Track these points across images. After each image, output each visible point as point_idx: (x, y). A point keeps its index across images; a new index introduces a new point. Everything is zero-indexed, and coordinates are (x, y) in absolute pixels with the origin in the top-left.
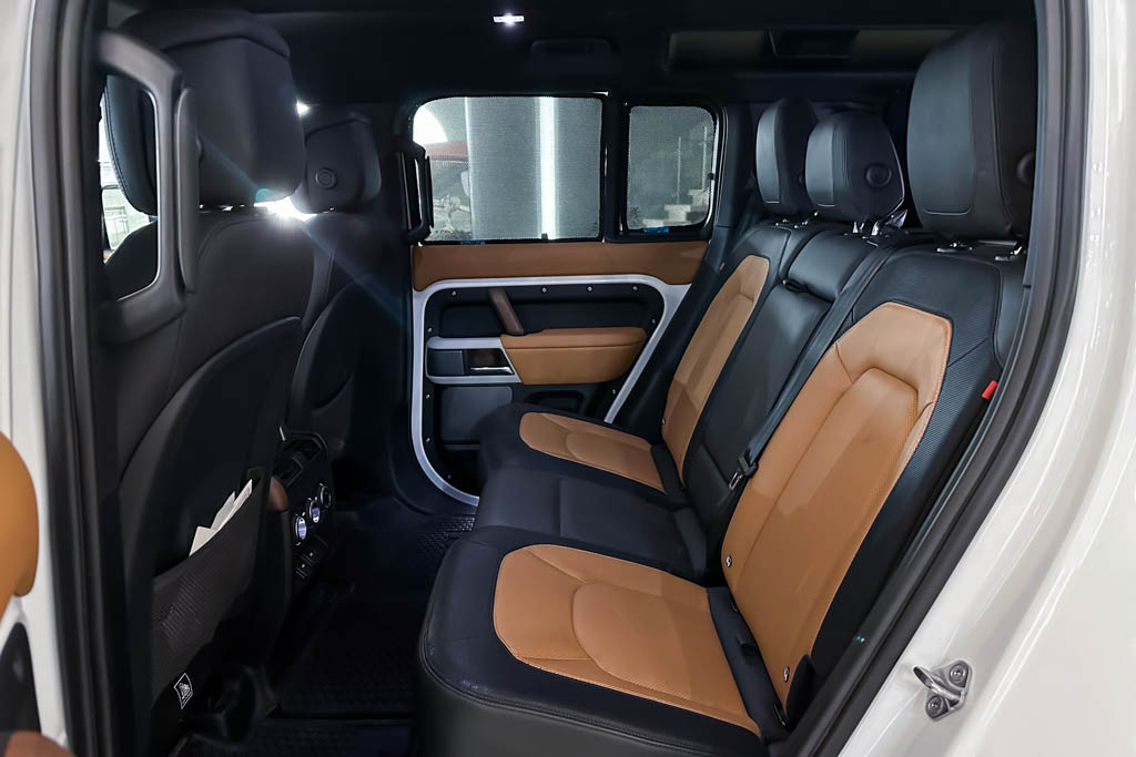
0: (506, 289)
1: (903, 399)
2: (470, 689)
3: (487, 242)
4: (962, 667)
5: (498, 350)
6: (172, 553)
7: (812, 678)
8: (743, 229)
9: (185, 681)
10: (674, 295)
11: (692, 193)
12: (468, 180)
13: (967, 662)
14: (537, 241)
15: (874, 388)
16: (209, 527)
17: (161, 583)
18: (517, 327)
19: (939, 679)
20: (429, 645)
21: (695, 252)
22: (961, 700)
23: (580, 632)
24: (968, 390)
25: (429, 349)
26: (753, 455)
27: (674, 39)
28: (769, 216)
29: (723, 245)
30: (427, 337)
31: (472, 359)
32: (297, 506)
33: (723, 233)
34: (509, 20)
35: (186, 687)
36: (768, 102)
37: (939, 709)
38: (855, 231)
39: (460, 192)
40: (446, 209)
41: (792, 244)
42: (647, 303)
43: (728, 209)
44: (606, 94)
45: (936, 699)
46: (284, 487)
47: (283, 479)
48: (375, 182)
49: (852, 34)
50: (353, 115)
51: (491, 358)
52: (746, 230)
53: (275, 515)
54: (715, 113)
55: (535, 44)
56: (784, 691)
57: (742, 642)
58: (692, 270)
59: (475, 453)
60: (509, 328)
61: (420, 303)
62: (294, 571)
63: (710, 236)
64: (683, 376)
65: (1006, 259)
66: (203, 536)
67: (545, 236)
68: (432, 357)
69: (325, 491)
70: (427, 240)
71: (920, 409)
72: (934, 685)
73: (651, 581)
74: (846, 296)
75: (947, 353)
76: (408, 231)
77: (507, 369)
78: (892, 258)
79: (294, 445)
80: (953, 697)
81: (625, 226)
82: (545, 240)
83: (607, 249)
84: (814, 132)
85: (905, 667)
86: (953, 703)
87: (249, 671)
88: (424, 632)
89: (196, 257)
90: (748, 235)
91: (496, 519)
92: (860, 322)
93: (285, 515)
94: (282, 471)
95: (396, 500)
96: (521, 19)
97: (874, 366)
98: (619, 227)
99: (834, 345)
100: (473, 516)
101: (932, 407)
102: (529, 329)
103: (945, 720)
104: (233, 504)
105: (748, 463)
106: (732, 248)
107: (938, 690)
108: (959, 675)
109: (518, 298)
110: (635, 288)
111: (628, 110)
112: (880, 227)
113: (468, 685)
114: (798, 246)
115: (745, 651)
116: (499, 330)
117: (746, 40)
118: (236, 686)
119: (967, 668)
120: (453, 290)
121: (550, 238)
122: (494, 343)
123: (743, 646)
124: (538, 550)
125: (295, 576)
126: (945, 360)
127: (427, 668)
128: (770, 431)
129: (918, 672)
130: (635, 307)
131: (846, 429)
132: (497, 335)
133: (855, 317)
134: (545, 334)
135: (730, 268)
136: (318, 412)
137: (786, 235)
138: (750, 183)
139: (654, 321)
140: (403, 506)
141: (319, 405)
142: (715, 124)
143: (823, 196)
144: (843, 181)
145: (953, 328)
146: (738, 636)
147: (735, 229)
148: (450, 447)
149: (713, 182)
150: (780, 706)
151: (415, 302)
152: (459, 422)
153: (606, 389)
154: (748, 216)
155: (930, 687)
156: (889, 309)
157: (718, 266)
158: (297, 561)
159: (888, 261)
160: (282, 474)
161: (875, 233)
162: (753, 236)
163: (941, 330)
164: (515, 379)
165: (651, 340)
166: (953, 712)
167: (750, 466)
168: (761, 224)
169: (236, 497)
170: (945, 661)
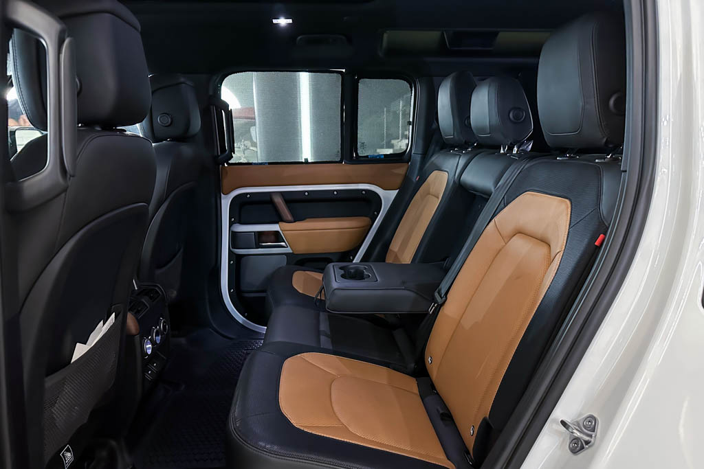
0: (282, 193)
1: (542, 250)
2: (265, 447)
3: (270, 163)
4: (592, 418)
5: (278, 232)
6: (59, 360)
7: (490, 432)
8: (430, 156)
9: (68, 450)
10: (388, 196)
11: (394, 142)
12: (256, 132)
13: (595, 415)
14: (302, 163)
15: (520, 246)
16: (85, 343)
17: (50, 382)
18: (290, 217)
19: (577, 428)
20: (235, 420)
21: (401, 170)
22: (592, 440)
23: (336, 408)
24: (586, 241)
25: (232, 232)
26: (443, 292)
27: (385, 36)
28: (447, 146)
29: (418, 165)
30: (231, 224)
31: (260, 238)
32: (145, 332)
33: (418, 158)
34: (283, 22)
35: (69, 454)
36: (444, 76)
37: (578, 446)
38: (502, 151)
39: (250, 139)
40: (241, 149)
41: (462, 162)
42: (371, 202)
43: (421, 143)
44: (344, 70)
45: (576, 440)
46: (137, 319)
47: (136, 313)
48: (197, 124)
49: (496, 34)
50: (182, 80)
51: (273, 238)
52: (432, 156)
53: (131, 337)
54: (411, 83)
55: (299, 38)
56: (470, 442)
57: (441, 412)
58: (399, 181)
59: (264, 297)
60: (285, 218)
61: (226, 202)
62: (144, 375)
63: (409, 160)
64: (395, 246)
65: (603, 161)
66: (80, 350)
67: (306, 160)
68: (234, 236)
69: (164, 322)
70: (230, 162)
71: (553, 255)
72: (575, 431)
73: (380, 375)
74: (499, 190)
75: (569, 220)
76: (219, 156)
77: (283, 244)
78: (528, 165)
79: (143, 292)
80: (587, 438)
81: (357, 154)
82: (306, 162)
83: (346, 168)
84: (475, 90)
85: (555, 421)
86: (587, 443)
87: (113, 443)
88: (232, 411)
89: (75, 158)
90: (433, 159)
91: (279, 337)
92: (509, 206)
93: (137, 338)
94: (135, 307)
95: (210, 330)
96: (290, 21)
97: (519, 232)
98: (353, 154)
99: (493, 220)
100: (262, 339)
101: (561, 254)
102: (297, 218)
103: (582, 455)
104: (101, 330)
105: (441, 296)
106: (424, 166)
107: (578, 434)
108: (590, 424)
109: (290, 199)
110: (364, 192)
111: (357, 82)
112: (518, 148)
113: (263, 445)
114: (466, 163)
115: (443, 418)
116: (278, 219)
117: (429, 37)
118: (104, 454)
119: (595, 419)
120: (247, 194)
121: (310, 161)
122: (275, 227)
123: (442, 414)
124: (307, 356)
125: (144, 379)
126: (568, 224)
127: (235, 435)
128: (453, 276)
129: (563, 423)
130: (365, 204)
131: (504, 272)
132: (276, 222)
133: (506, 202)
134: (308, 221)
135: (423, 179)
136: (158, 272)
137: (458, 157)
138: (434, 126)
139: (376, 213)
140: (215, 333)
141: (160, 267)
142: (412, 91)
143: (482, 130)
144: (496, 119)
145: (571, 204)
146: (439, 408)
147: (425, 155)
148: (246, 295)
149: (411, 126)
150: (468, 452)
151: (223, 202)
152: (253, 278)
153: (347, 256)
154: (433, 147)
155: (572, 433)
156: (528, 196)
157: (415, 178)
158: (145, 369)
159: (526, 167)
160: (135, 311)
161: (515, 152)
162: (436, 159)
163: (563, 206)
164: (289, 250)
165: (374, 225)
166: (587, 448)
167: (442, 298)
168: (442, 152)
169: (104, 324)
170: (580, 415)
